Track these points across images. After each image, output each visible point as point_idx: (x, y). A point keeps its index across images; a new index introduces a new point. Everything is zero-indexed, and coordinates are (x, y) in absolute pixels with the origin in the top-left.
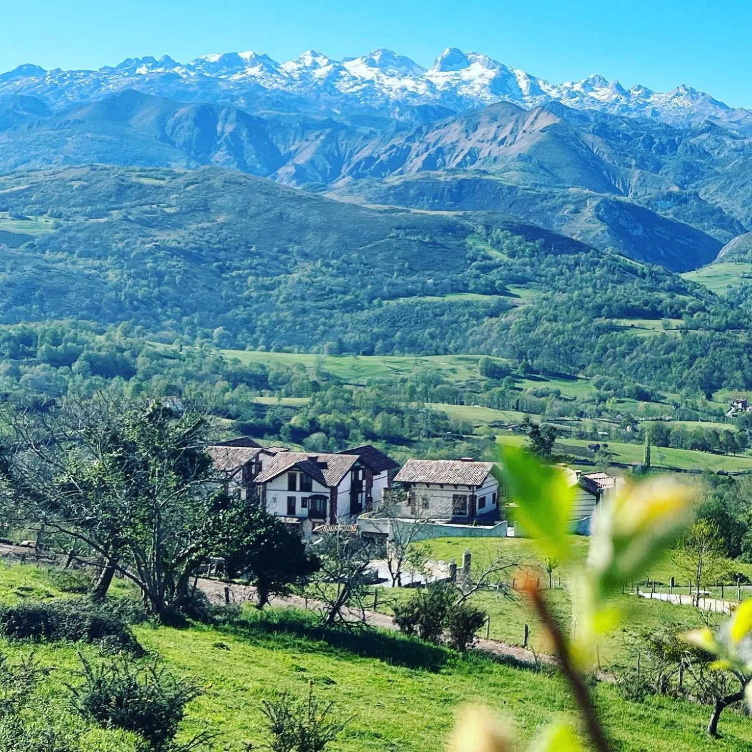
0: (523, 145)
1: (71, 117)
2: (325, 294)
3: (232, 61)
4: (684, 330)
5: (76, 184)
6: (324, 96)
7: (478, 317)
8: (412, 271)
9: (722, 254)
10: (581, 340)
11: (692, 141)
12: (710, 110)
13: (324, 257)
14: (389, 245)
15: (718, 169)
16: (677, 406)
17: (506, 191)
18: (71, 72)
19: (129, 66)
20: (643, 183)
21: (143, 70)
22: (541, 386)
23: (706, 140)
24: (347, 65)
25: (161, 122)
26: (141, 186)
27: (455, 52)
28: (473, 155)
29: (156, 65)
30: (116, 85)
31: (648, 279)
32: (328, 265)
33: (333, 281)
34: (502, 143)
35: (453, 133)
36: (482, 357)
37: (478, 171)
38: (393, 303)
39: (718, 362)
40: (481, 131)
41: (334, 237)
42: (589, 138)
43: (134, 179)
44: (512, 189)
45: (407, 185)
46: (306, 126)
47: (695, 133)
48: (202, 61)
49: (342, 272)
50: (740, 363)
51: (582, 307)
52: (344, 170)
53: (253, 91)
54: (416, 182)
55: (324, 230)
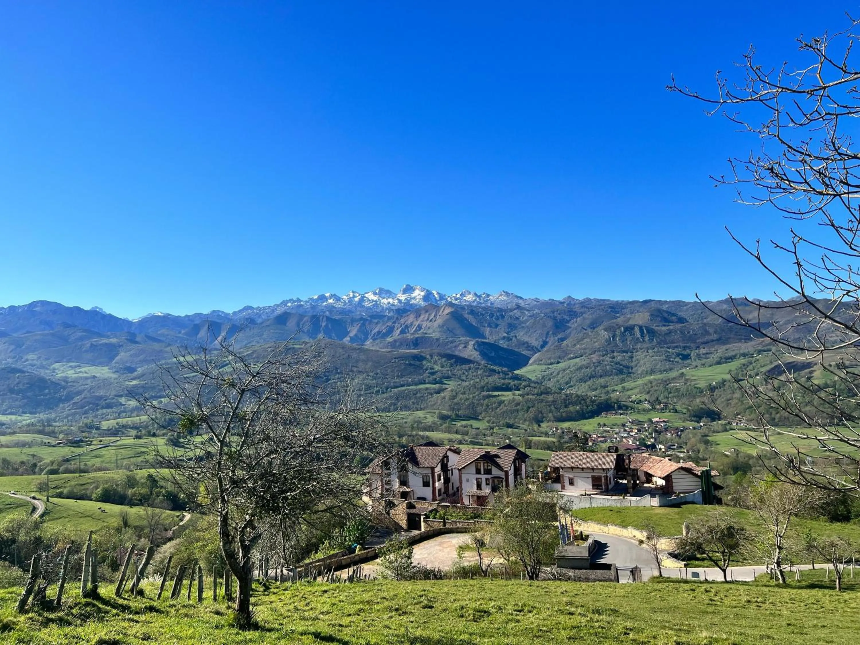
0: (439, 321)
1: (264, 324)
2: (369, 387)
3: (322, 298)
4: (522, 395)
5: (269, 350)
6: (358, 309)
7: (431, 394)
8: (402, 376)
9: (530, 362)
10: (477, 402)
11: (511, 314)
12: (516, 300)
13: (367, 372)
14: (392, 365)
15: (523, 325)
16: (526, 430)
17: (435, 341)
18: (264, 307)
19: (284, 303)
20: (491, 333)
21: (289, 304)
22: (464, 423)
23: (516, 312)
24: (366, 295)
25: (298, 325)
26: (294, 348)
27: (408, 286)
28: (420, 327)
29: (294, 302)
30: (279, 311)
31: (501, 374)
32: (368, 376)
33: (371, 382)
34: (431, 321)
35: (411, 318)
36: (437, 411)
37: (423, 333)
38: (396, 390)
39: (540, 410)
40: (422, 317)
41: (370, 364)
42: (466, 316)
43: (291, 346)
44: (438, 340)
45: (395, 341)
46: (353, 321)
47: (511, 310)
48: (311, 299)
49: (374, 378)
50: (551, 410)
51: (475, 388)
52: (370, 337)
53: (331, 308)
54: (398, 339)
55: (365, 361)
